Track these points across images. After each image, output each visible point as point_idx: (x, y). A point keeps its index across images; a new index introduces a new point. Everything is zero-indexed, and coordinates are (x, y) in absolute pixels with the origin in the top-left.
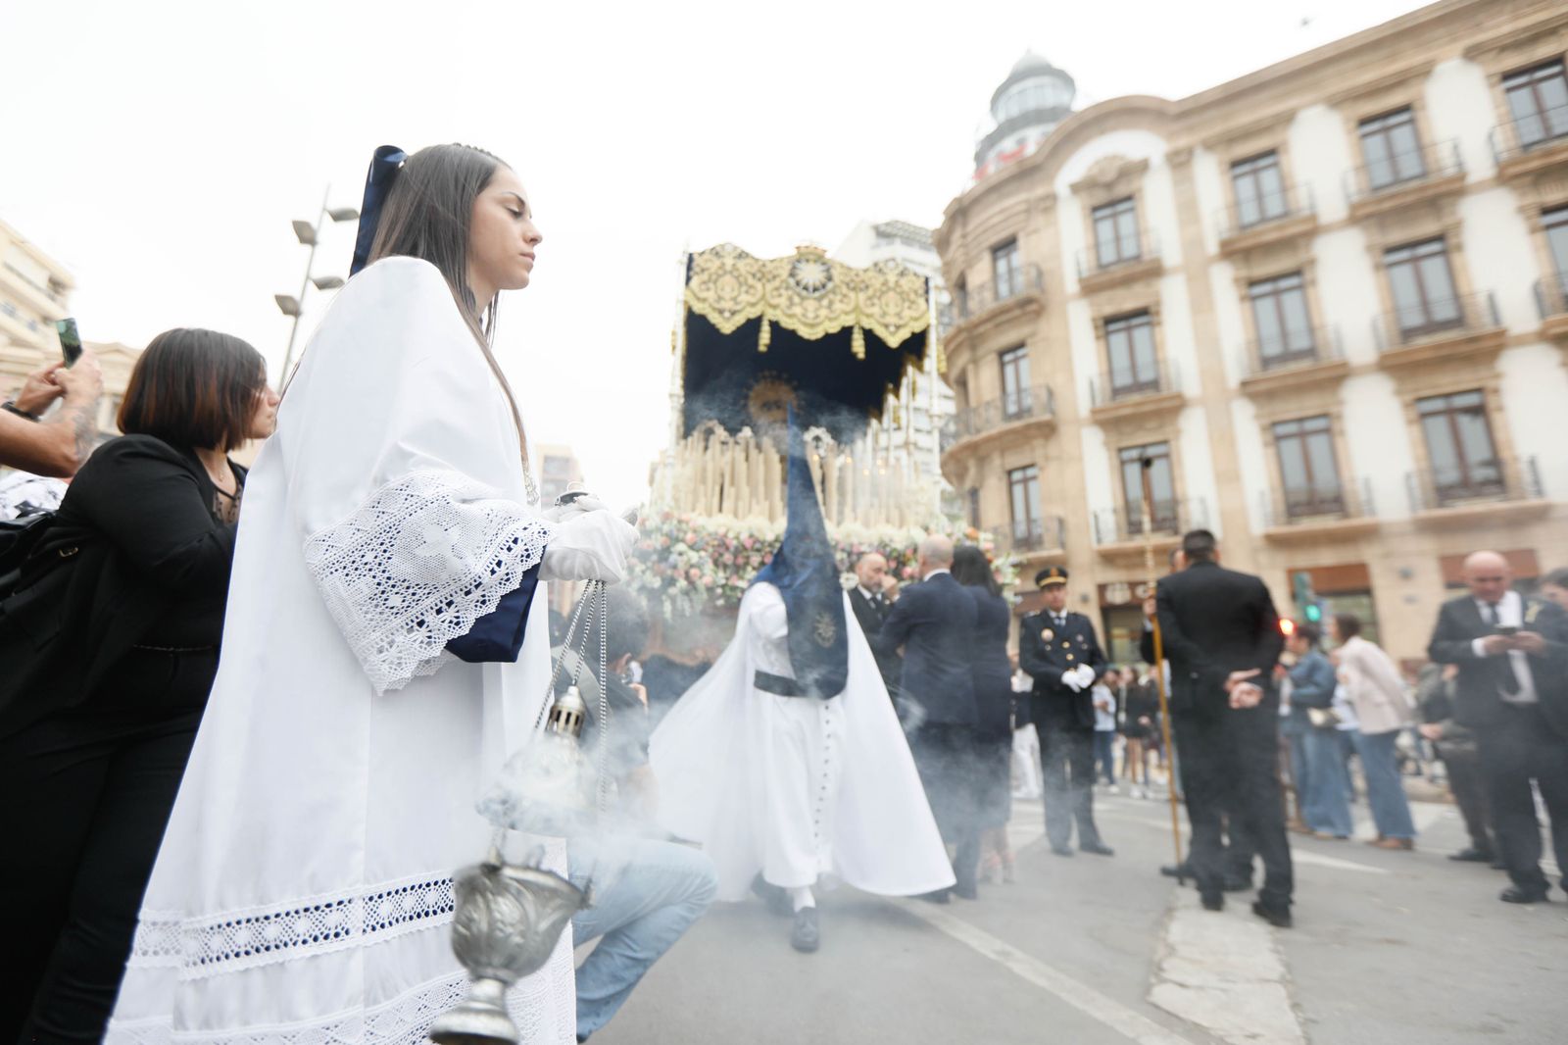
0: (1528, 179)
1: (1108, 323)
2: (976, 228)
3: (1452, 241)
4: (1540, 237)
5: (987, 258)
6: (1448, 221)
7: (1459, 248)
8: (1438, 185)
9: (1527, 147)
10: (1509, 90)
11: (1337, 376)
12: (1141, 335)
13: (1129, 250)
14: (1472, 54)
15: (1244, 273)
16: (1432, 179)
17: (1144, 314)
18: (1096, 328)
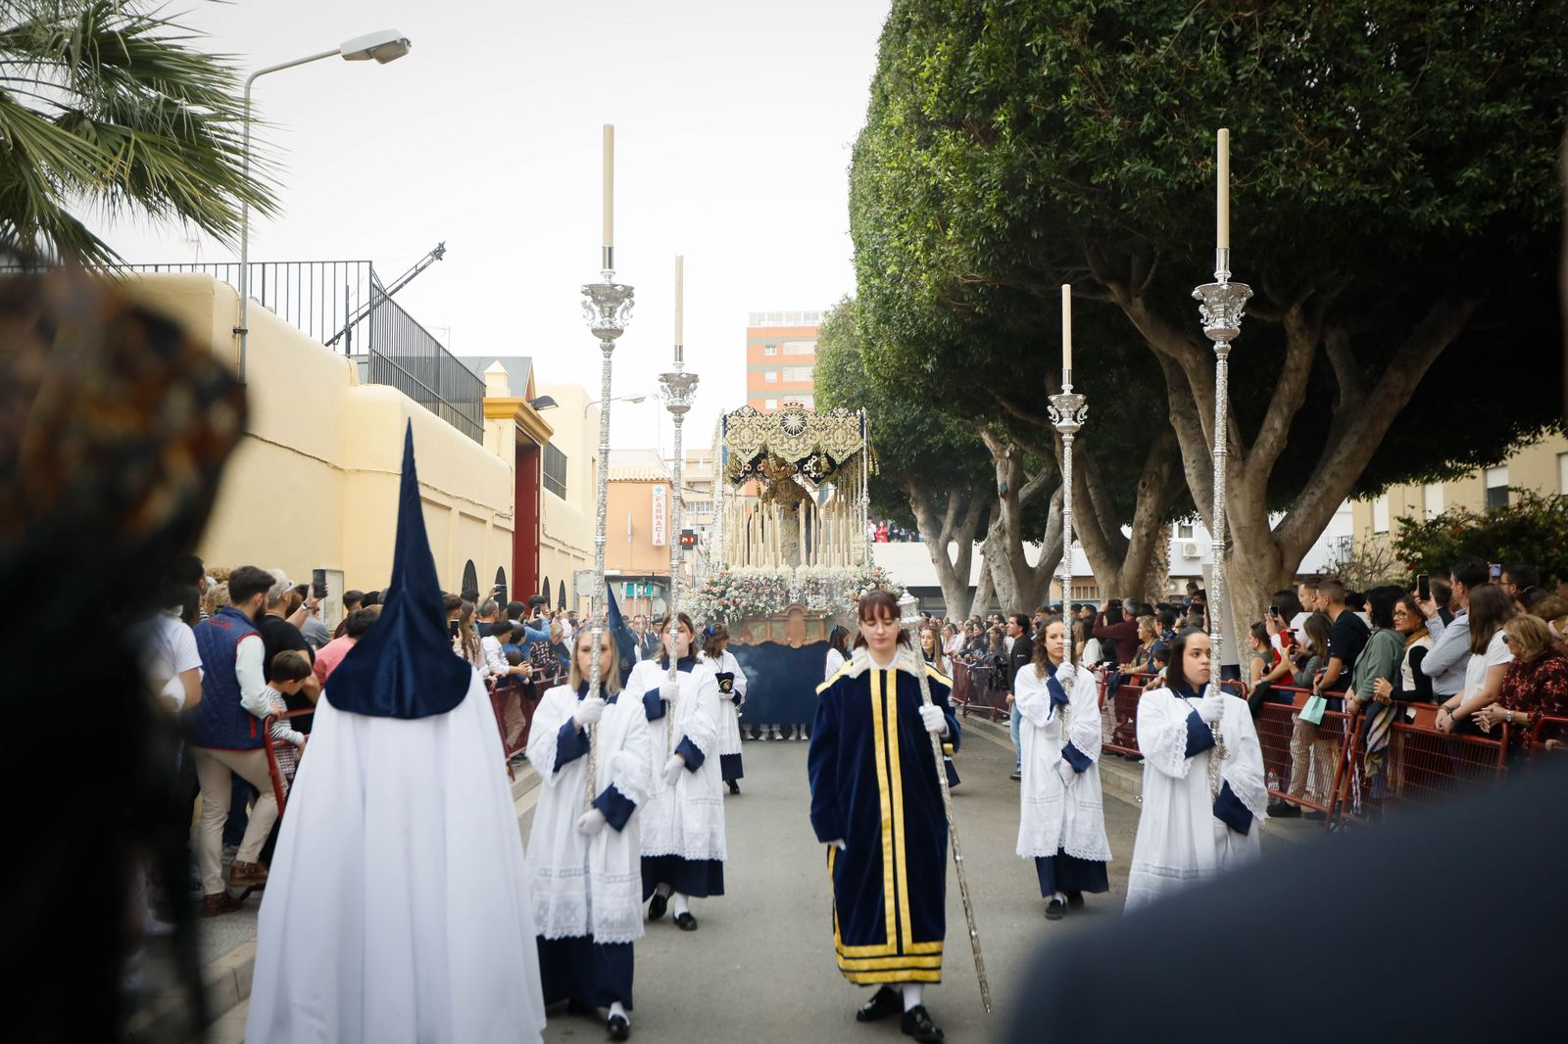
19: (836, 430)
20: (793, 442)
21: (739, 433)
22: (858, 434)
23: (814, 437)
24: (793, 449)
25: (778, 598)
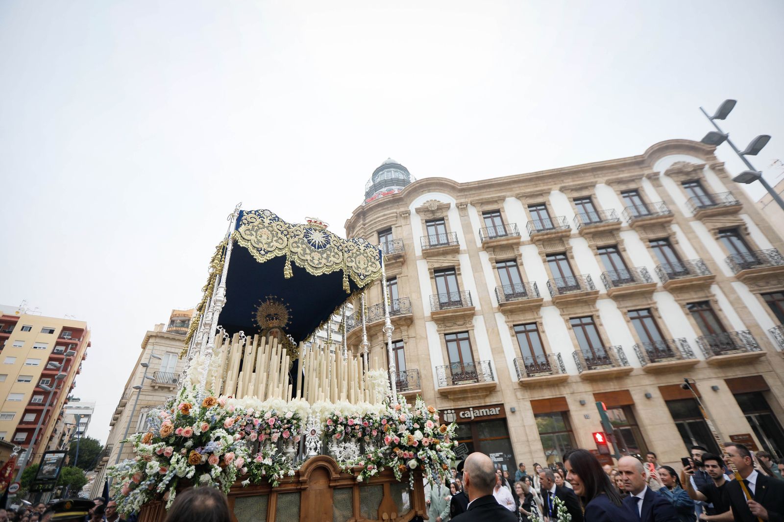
0: (590, 236)
1: (437, 272)
2: (371, 221)
3: (568, 255)
4: (598, 257)
5: (376, 235)
6: (566, 246)
7: (572, 257)
8: (562, 232)
9: (586, 224)
10: (576, 204)
11: (537, 306)
12: (451, 279)
13: (443, 240)
14: (562, 190)
15: (493, 256)
16: (557, 230)
17: (452, 270)
18: (431, 273)
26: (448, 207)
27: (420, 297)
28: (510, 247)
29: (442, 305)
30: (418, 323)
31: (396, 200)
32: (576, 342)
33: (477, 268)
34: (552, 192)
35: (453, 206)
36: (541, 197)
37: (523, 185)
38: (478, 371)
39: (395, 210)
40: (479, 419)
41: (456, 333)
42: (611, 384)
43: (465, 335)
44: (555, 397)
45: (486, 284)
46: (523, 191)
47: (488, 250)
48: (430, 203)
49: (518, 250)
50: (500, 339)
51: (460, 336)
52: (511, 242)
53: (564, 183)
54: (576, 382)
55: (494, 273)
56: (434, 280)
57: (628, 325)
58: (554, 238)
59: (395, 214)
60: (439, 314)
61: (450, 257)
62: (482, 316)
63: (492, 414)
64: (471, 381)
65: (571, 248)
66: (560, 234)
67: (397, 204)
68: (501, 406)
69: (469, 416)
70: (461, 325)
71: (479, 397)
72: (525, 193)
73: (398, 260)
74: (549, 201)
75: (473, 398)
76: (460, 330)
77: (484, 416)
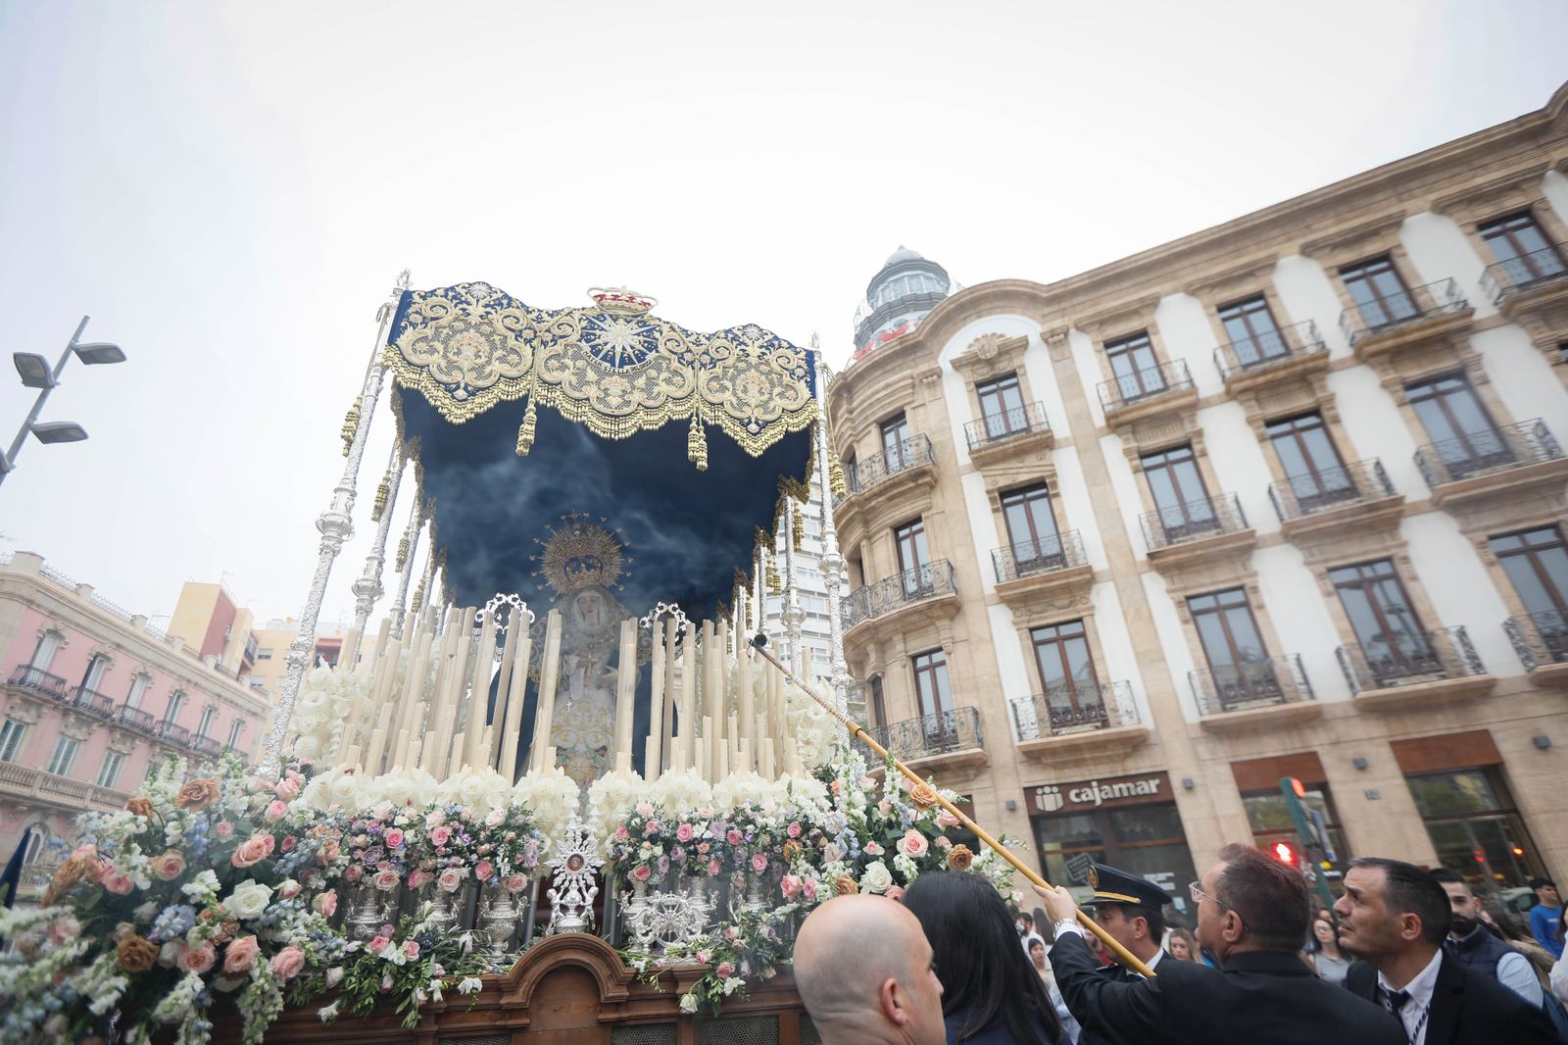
0: (1385, 358)
1: (1005, 496)
2: (863, 402)
3: (1326, 414)
4: (1409, 409)
5: (875, 431)
6: (1320, 395)
7: (1336, 420)
8: (1303, 362)
9: (1376, 329)
10: (1348, 281)
11: (1246, 546)
12: (1039, 507)
13: (1017, 423)
14: (1308, 251)
15: (1133, 444)
16: (1297, 357)
17: (1040, 487)
18: (992, 500)
19: (741, 372)
20: (616, 385)
21: (445, 342)
22: (802, 386)
23: (677, 379)
24: (614, 401)
25: (503, 915)
26: (1023, 345)
27: (973, 553)
28: (1174, 416)
29: (1020, 567)
30: (972, 610)
31: (909, 349)
32: (1346, 624)
33: (1096, 476)
34: (1282, 262)
35: (1035, 339)
36: (1251, 279)
37: (1205, 256)
38: (1108, 706)
39: (908, 372)
40: (1112, 804)
41: (1056, 625)
42: (1440, 717)
43: (1076, 628)
44: (1290, 752)
45: (1119, 510)
46: (1203, 274)
47: (1120, 430)
48: (983, 341)
49: (1193, 421)
50: (1156, 632)
51: (1065, 630)
52: (1173, 404)
53: (1313, 232)
54: (1345, 718)
55: (1137, 482)
56: (1001, 514)
57: (1490, 573)
58: (1283, 379)
59: (910, 381)
60: (1012, 589)
61: (1031, 460)
62: (1111, 585)
63: (1141, 793)
64: (1088, 727)
65: (1331, 398)
66: (1299, 368)
67: (913, 356)
68: (1163, 775)
69: (1091, 798)
70: (1064, 607)
71: (1111, 759)
72: (1207, 279)
73: (920, 482)
74: (1272, 287)
75: (1097, 761)
76: (1062, 619)
77: (1122, 797)
